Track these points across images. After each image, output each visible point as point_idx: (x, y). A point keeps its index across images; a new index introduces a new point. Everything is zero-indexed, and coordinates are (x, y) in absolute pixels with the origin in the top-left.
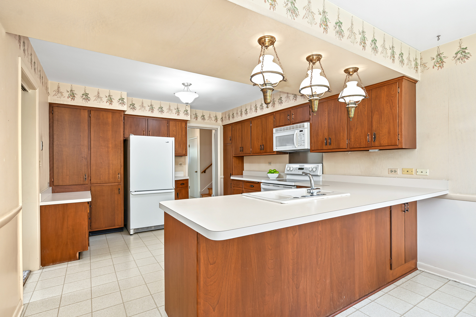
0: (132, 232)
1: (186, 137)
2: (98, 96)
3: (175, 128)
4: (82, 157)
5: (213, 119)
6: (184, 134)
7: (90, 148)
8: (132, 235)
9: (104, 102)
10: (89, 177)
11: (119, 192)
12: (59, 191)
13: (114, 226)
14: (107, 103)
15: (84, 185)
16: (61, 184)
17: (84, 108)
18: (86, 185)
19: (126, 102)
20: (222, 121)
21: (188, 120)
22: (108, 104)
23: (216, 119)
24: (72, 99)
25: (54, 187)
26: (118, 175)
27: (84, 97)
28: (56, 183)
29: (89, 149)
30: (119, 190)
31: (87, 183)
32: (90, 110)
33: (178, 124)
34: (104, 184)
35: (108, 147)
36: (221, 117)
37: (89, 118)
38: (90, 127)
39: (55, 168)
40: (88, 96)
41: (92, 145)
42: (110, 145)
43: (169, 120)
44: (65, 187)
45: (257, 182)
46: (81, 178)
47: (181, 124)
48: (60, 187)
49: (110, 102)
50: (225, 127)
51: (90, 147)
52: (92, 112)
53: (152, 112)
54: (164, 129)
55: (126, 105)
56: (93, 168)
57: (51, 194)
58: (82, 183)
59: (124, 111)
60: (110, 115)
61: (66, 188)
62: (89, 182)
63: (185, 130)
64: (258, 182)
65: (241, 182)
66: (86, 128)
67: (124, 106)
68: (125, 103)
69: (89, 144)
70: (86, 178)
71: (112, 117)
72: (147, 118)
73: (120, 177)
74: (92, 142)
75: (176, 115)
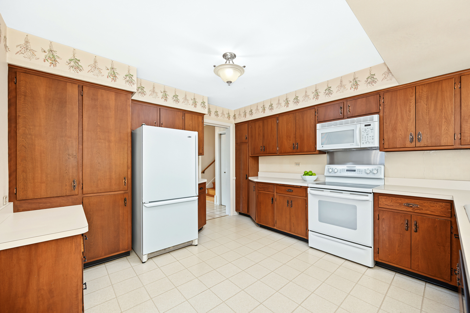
0: (145, 259)
1: (203, 134)
2: (95, 65)
3: (191, 122)
4: (69, 155)
5: (226, 116)
6: (201, 129)
7: (81, 141)
8: (145, 262)
9: (103, 76)
10: (79, 184)
11: (125, 203)
12: (26, 208)
13: (118, 251)
14: (108, 77)
15: (73, 197)
16: (31, 197)
17: (72, 82)
18: (74, 196)
19: (136, 81)
20: (235, 119)
21: (205, 114)
22: (110, 79)
23: (229, 117)
24: (52, 63)
25: (17, 202)
26: (124, 181)
27: (72, 63)
28: (20, 196)
29: (81, 143)
30: (125, 201)
31: (76, 193)
32: (82, 85)
33: (195, 118)
34: (103, 194)
35: (109, 141)
36: (234, 115)
37: (80, 97)
38: (81, 110)
39: (19, 171)
40: (79, 64)
41: (85, 138)
42: (113, 139)
43: (185, 112)
44: (39, 201)
45: (299, 187)
46: (66, 185)
47: (198, 118)
48: (30, 201)
49: (112, 78)
50: (237, 125)
51: (82, 139)
52: (85, 89)
53: (166, 100)
54: (179, 122)
55: (136, 85)
56: (87, 170)
57: (13, 213)
58: (68, 193)
59: (132, 93)
60: (112, 96)
61: (41, 203)
62: (80, 191)
63: (201, 125)
64: (301, 186)
65: (270, 185)
66: (76, 110)
67: (132, 85)
68: (134, 82)
69: (80, 135)
70: (74, 186)
71: (116, 99)
72: (159, 108)
73: (126, 183)
74: (85, 133)
75: (193, 106)
